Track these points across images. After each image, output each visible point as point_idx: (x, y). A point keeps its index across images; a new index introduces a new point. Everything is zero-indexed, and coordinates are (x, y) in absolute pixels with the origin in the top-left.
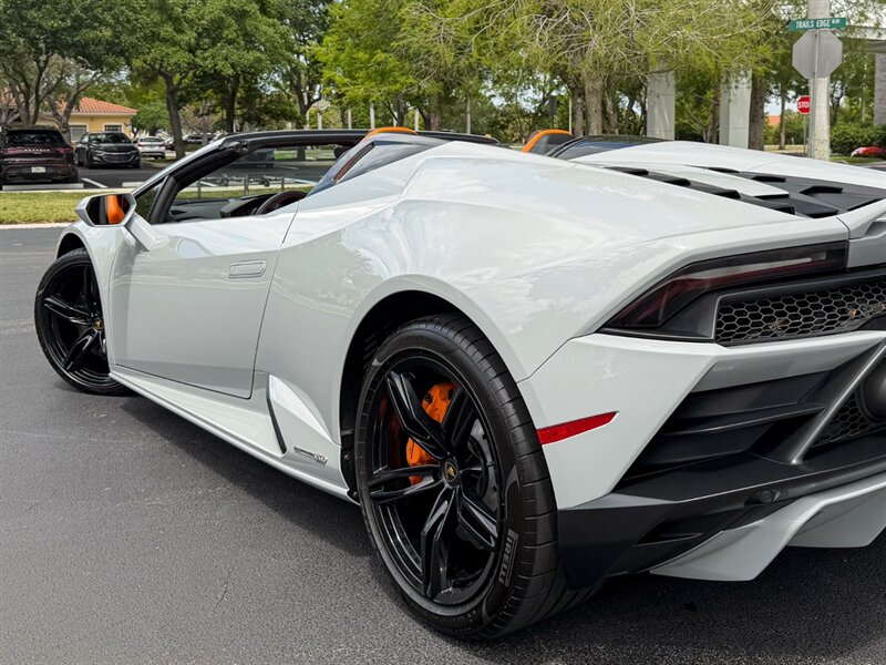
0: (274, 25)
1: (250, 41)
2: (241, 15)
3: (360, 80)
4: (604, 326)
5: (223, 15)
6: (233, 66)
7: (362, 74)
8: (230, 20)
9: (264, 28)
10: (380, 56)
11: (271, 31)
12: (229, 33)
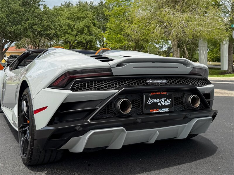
0: (96, 29)
1: (90, 33)
2: (88, 27)
3: (113, 42)
4: (49, 86)
5: (84, 27)
6: (86, 40)
7: (114, 40)
8: (86, 28)
9: (94, 30)
10: (119, 36)
11: (96, 30)
12: (85, 32)
